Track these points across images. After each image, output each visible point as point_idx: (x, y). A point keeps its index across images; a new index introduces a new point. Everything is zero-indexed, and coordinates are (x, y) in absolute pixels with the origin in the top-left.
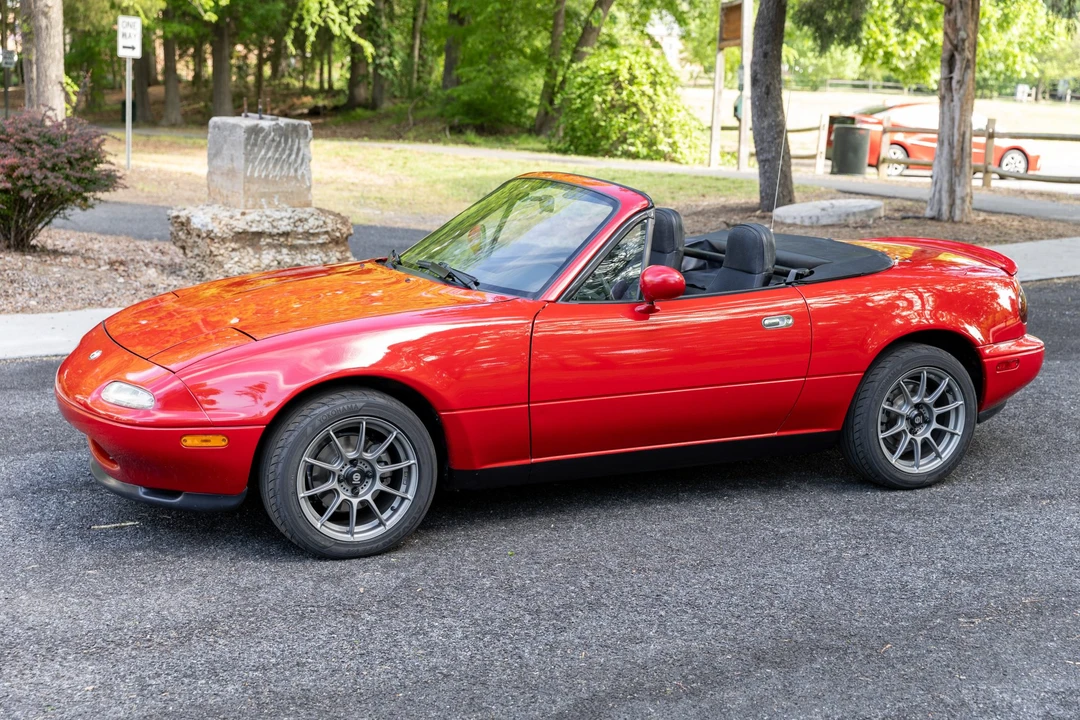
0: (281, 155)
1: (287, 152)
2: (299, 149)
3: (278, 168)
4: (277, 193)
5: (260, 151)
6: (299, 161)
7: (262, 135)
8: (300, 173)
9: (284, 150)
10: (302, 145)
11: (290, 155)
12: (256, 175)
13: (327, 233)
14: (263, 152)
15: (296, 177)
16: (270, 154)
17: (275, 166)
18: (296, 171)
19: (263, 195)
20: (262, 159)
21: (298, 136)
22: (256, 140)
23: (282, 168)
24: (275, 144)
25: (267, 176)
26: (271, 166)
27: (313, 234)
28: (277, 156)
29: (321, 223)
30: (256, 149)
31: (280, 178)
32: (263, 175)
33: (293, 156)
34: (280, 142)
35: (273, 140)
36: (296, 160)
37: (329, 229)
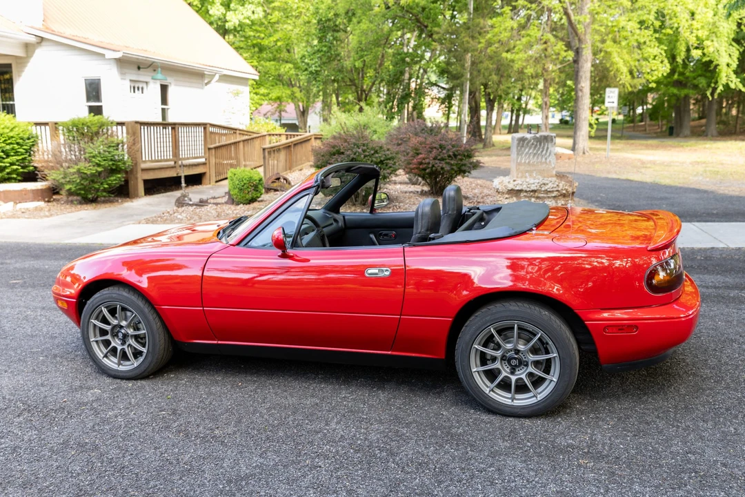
0: (537, 151)
1: (541, 150)
2: (548, 148)
3: (535, 158)
4: (535, 170)
5: (525, 150)
6: (548, 154)
7: (526, 142)
8: (548, 160)
9: (539, 149)
10: (550, 146)
11: (542, 151)
12: (523, 161)
13: (557, 191)
14: (527, 150)
15: (546, 163)
16: (531, 151)
17: (534, 157)
18: (546, 159)
19: (527, 171)
20: (527, 153)
21: (547, 141)
22: (523, 144)
23: (538, 158)
24: (534, 146)
25: (529, 162)
26: (531, 157)
27: (550, 192)
28: (535, 152)
29: (555, 186)
30: (523, 149)
31: (537, 163)
32: (527, 161)
33: (544, 152)
34: (537, 145)
35: (533, 144)
36: (546, 154)
37: (560, 189)
